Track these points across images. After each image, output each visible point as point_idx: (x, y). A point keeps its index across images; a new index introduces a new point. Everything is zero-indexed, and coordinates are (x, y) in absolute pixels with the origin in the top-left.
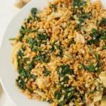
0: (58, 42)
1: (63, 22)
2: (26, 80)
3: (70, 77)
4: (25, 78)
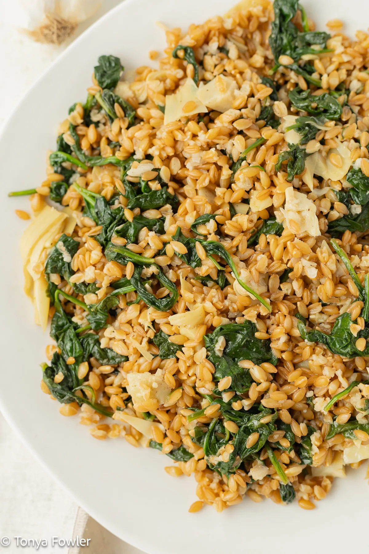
0: (211, 226)
1: (231, 135)
2: (83, 369)
3: (256, 372)
4: (78, 362)
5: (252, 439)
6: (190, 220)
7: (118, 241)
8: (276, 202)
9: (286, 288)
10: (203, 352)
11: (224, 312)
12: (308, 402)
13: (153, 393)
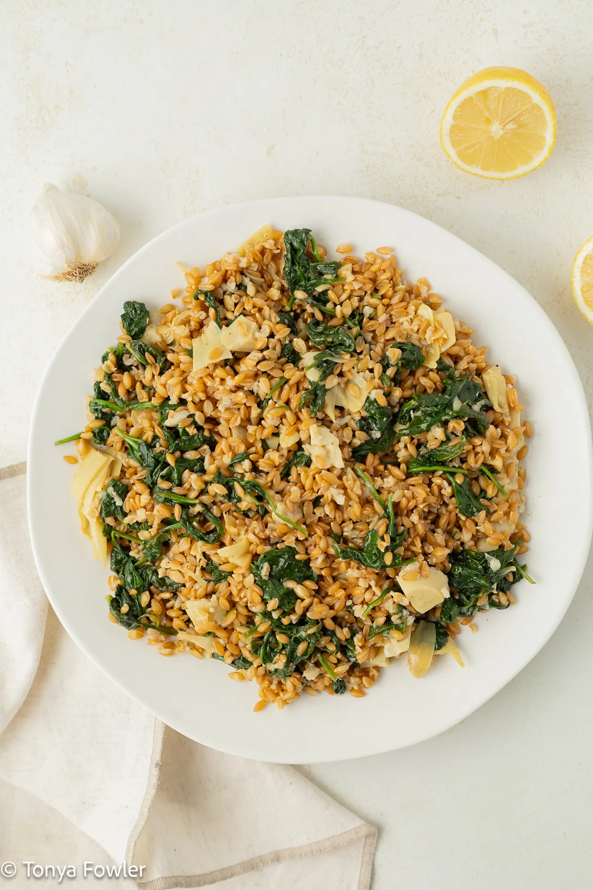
0: (247, 464)
1: (256, 376)
2: (145, 598)
3: (299, 590)
4: (140, 591)
5: (301, 648)
6: (227, 460)
7: (164, 485)
8: (303, 437)
9: (319, 512)
10: (250, 578)
11: (266, 540)
12: (349, 609)
13: (211, 616)
